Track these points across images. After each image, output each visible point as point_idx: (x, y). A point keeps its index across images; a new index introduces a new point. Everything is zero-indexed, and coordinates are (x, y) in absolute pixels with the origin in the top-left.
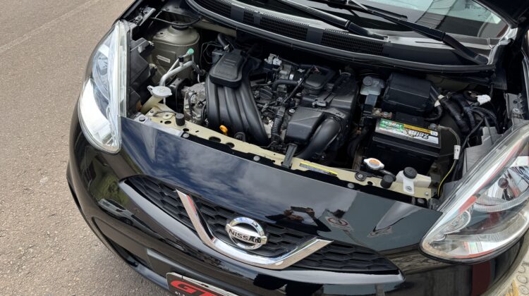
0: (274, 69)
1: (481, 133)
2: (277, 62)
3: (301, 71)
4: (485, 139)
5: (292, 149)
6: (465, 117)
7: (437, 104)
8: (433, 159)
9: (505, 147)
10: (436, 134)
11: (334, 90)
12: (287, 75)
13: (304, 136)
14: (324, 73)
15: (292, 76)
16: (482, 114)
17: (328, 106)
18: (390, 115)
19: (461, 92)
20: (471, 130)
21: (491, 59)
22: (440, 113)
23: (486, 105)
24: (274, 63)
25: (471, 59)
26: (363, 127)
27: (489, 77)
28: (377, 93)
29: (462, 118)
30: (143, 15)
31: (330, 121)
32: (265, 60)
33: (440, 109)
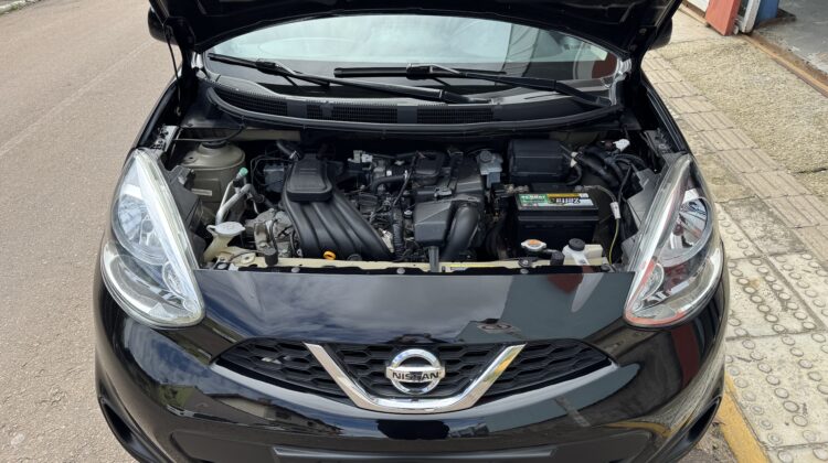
0: (364, 169)
1: (637, 179)
2: (366, 158)
3: (399, 163)
4: (644, 183)
5: (433, 252)
6: (610, 169)
7: (573, 163)
8: (593, 224)
9: (669, 185)
10: (586, 195)
11: (452, 174)
12: (383, 173)
13: (440, 236)
14: (431, 158)
15: (389, 173)
16: (627, 161)
17: (454, 193)
18: (526, 188)
19: (593, 144)
20: (620, 183)
21: (613, 98)
22: (580, 173)
23: (627, 150)
24: (364, 161)
25: (593, 103)
26: (499, 212)
27: (618, 119)
28: (498, 169)
29: (607, 171)
30: (163, 136)
31: (464, 210)
32: (349, 160)
33: (578, 168)
